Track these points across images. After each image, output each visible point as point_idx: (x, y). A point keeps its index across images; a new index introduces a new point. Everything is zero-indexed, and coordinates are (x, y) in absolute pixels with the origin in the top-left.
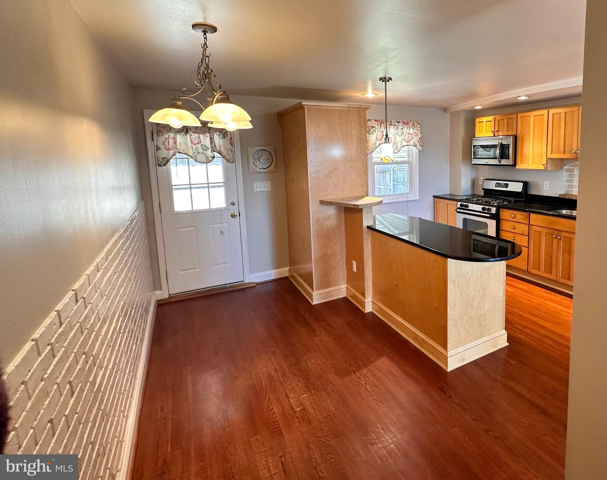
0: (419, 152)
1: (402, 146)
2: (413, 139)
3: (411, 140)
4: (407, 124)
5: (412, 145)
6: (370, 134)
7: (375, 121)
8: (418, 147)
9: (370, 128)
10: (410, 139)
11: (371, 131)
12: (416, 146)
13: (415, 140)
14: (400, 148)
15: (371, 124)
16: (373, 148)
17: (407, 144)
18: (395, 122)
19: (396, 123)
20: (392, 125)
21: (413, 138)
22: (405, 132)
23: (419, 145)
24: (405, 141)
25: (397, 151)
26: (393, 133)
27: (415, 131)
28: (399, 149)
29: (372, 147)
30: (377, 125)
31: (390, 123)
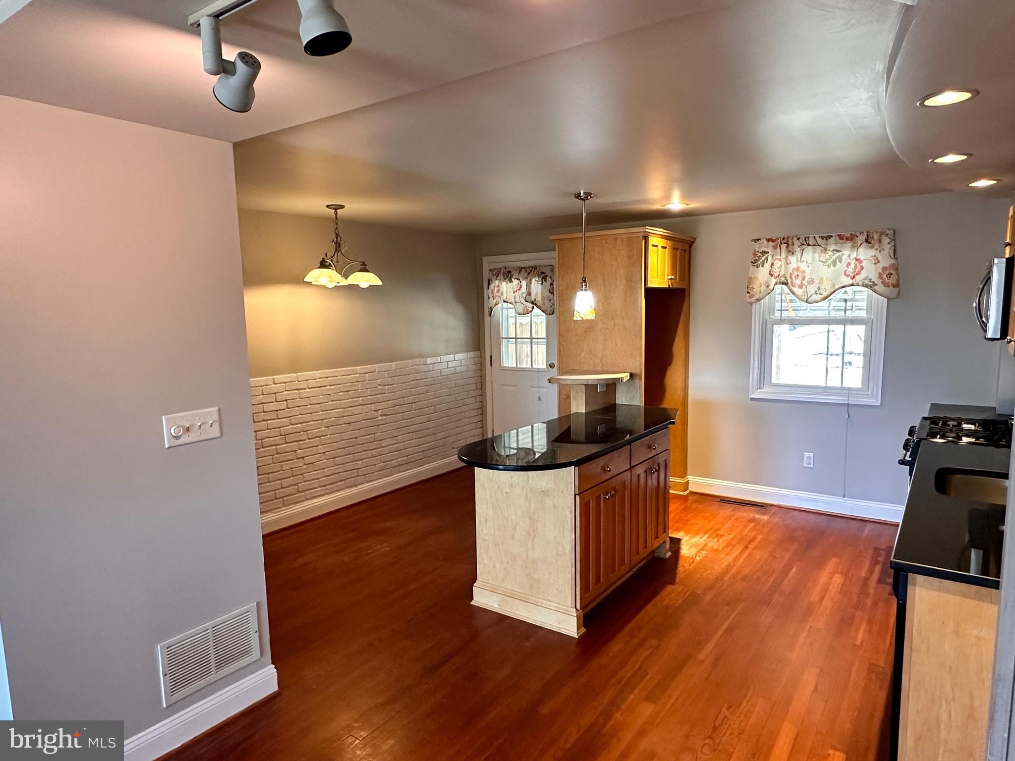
0: (889, 299)
1: (837, 287)
2: (863, 272)
3: (857, 274)
4: (851, 238)
5: (861, 283)
6: (758, 267)
7: (768, 240)
8: (880, 287)
9: (759, 254)
10: (856, 272)
11: (761, 261)
12: (871, 286)
13: (870, 271)
14: (828, 292)
15: (760, 247)
16: (760, 293)
17: (851, 282)
18: (817, 238)
19: (819, 241)
20: (809, 245)
21: (862, 268)
22: (845, 258)
23: (883, 283)
24: (848, 276)
25: (819, 297)
26: (810, 261)
27: (872, 252)
28: (825, 294)
29: (758, 291)
30: (771, 248)
31: (806, 240)
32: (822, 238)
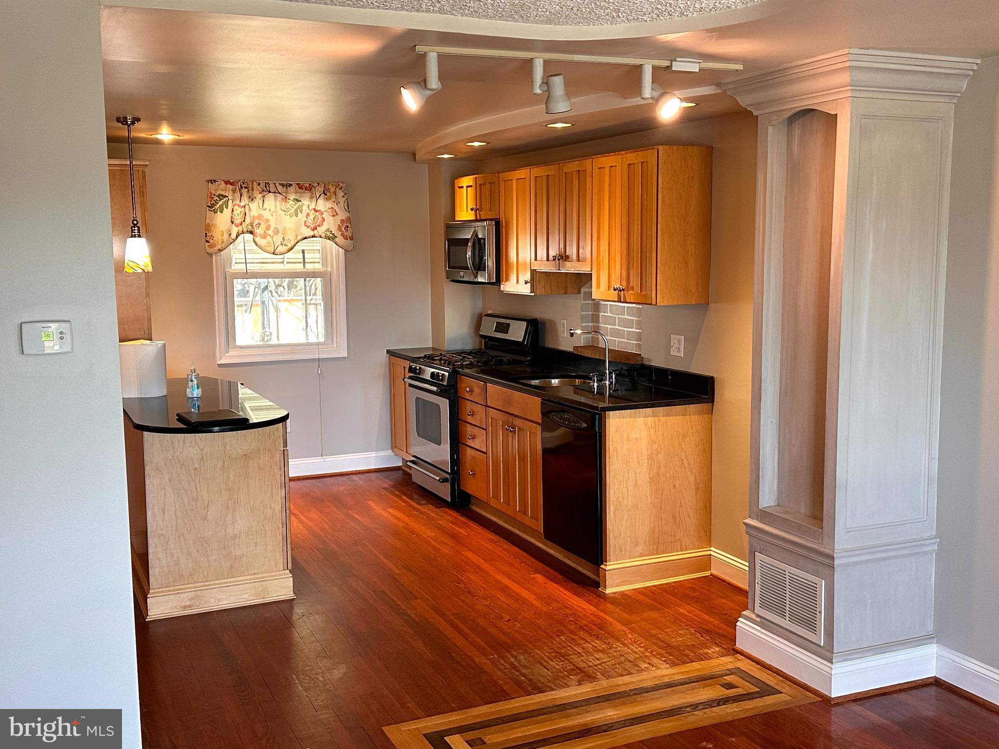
0: (346, 251)
1: (299, 238)
2: (325, 223)
3: (319, 226)
4: (310, 189)
5: (323, 235)
6: (215, 212)
7: (227, 183)
8: (340, 239)
9: (216, 198)
10: (318, 223)
11: (218, 205)
12: (333, 238)
13: (330, 224)
14: (293, 243)
15: (216, 190)
16: (223, 242)
17: (312, 233)
18: (278, 185)
19: (280, 188)
20: (270, 192)
21: (323, 220)
22: (305, 208)
23: (342, 235)
24: (308, 227)
25: (284, 248)
26: (273, 209)
27: (329, 204)
28: (290, 246)
29: (220, 241)
30: (231, 192)
31: (266, 187)
32: (283, 185)
